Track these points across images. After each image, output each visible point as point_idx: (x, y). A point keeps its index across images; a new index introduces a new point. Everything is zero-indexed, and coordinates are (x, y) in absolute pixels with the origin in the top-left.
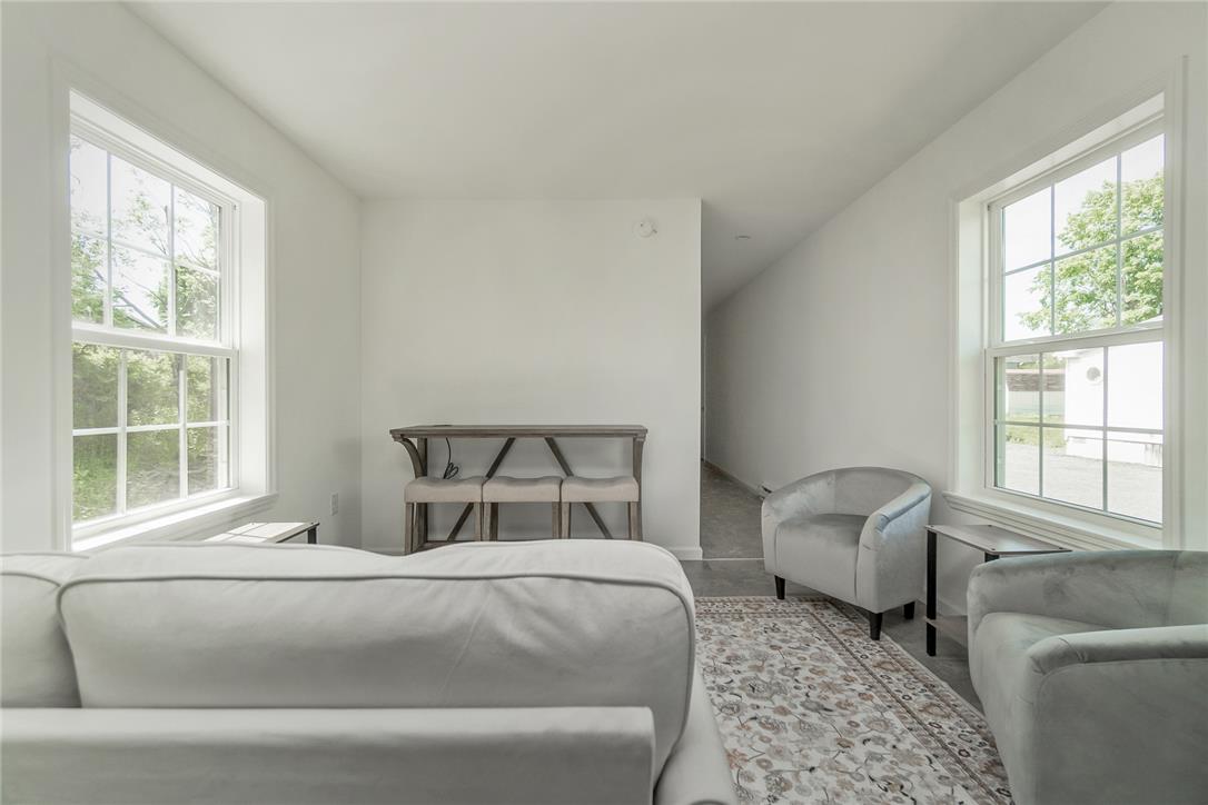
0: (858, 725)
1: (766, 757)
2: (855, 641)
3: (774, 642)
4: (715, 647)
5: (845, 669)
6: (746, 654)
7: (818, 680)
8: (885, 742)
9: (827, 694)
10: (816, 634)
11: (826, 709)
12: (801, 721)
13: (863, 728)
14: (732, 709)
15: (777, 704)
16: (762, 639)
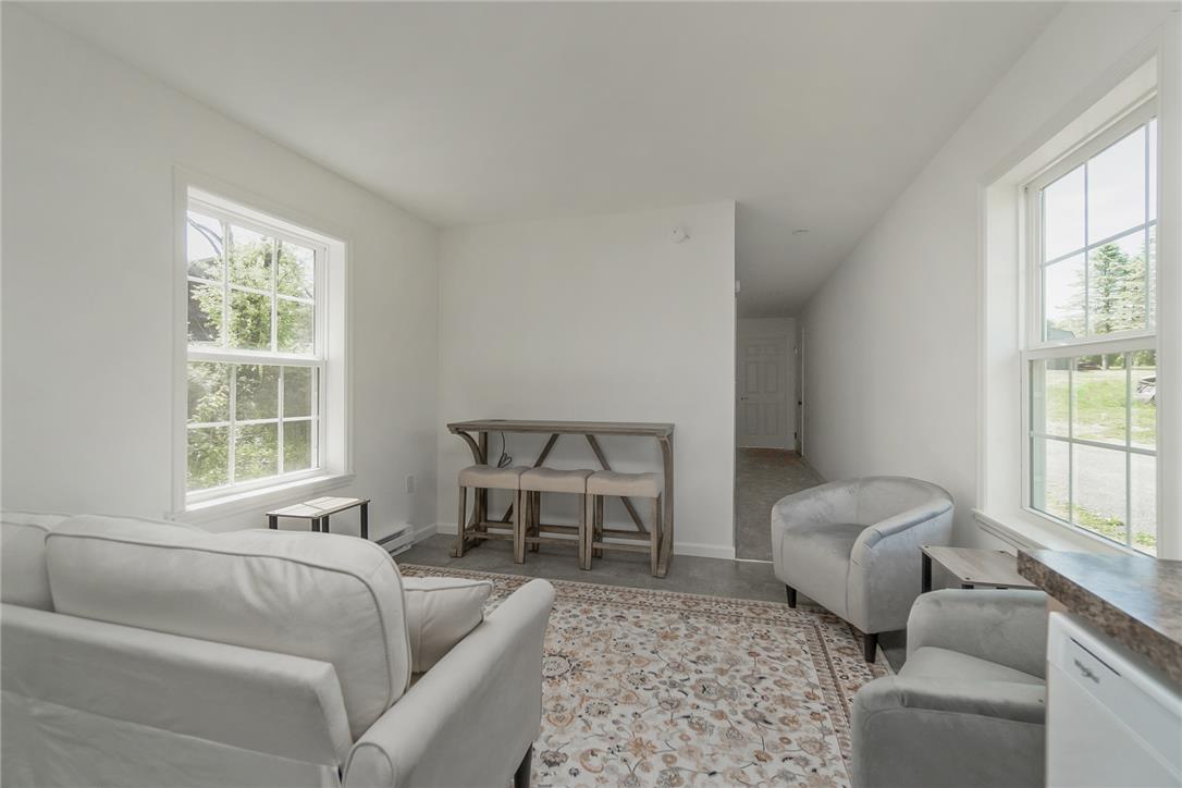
0: (789, 742)
1: (675, 754)
2: (845, 660)
3: (757, 649)
4: (692, 645)
5: (814, 686)
6: (719, 656)
7: (778, 691)
8: (807, 762)
9: (776, 707)
10: (806, 648)
11: (766, 722)
12: (732, 728)
13: (794, 746)
14: (672, 704)
15: (719, 708)
16: (745, 644)
